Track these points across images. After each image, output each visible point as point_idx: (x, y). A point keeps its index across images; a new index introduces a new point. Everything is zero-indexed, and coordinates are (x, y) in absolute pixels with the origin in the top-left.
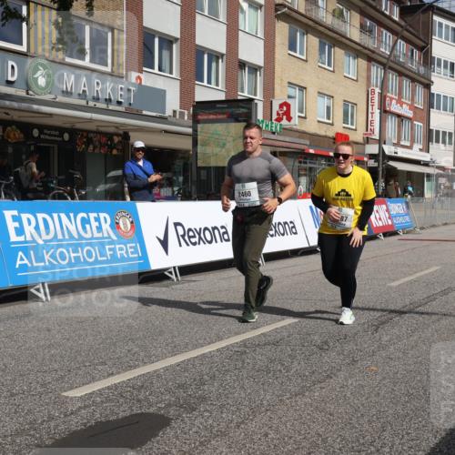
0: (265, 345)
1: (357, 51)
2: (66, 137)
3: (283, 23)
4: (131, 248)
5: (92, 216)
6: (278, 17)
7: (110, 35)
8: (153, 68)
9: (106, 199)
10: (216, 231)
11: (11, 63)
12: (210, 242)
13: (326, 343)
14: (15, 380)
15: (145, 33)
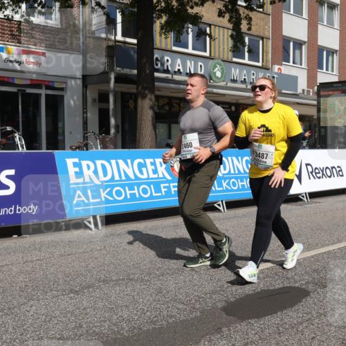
2: (233, 108)
7: (261, 42)
8: (289, 62)
10: (334, 170)
11: (200, 64)
12: (330, 177)
15: (284, 40)
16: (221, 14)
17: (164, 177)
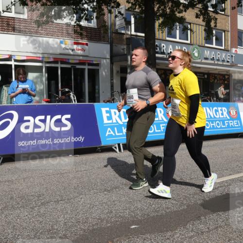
2: (206, 76)
4: (235, 122)
5: (219, 108)
7: (223, 34)
8: (242, 46)
11: (184, 48)
14: (192, 173)
15: (238, 31)
16: (197, 16)
17: (163, 120)
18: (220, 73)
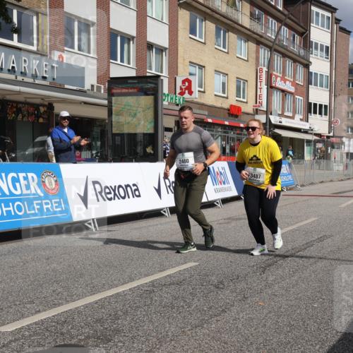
0: (170, 285)
1: (248, 36)
3: (185, 11)
4: (55, 202)
5: (21, 175)
6: (181, 5)
7: (35, 18)
8: (73, 48)
9: (34, 161)
10: (129, 188)
12: (124, 198)
13: (222, 282)
18: (28, 100)
